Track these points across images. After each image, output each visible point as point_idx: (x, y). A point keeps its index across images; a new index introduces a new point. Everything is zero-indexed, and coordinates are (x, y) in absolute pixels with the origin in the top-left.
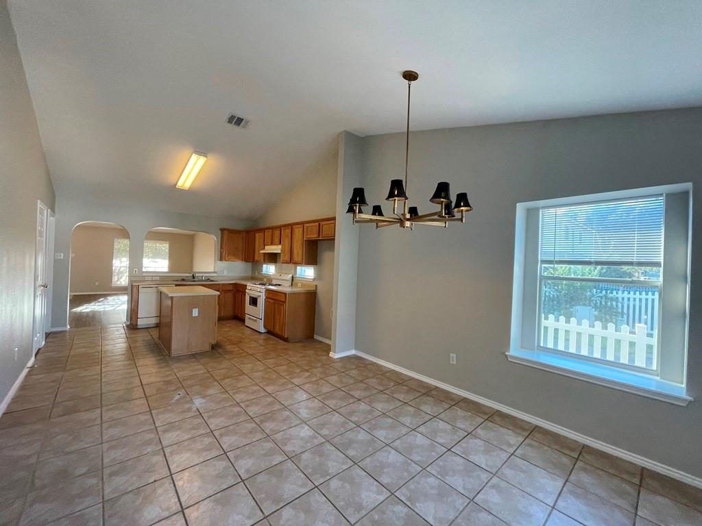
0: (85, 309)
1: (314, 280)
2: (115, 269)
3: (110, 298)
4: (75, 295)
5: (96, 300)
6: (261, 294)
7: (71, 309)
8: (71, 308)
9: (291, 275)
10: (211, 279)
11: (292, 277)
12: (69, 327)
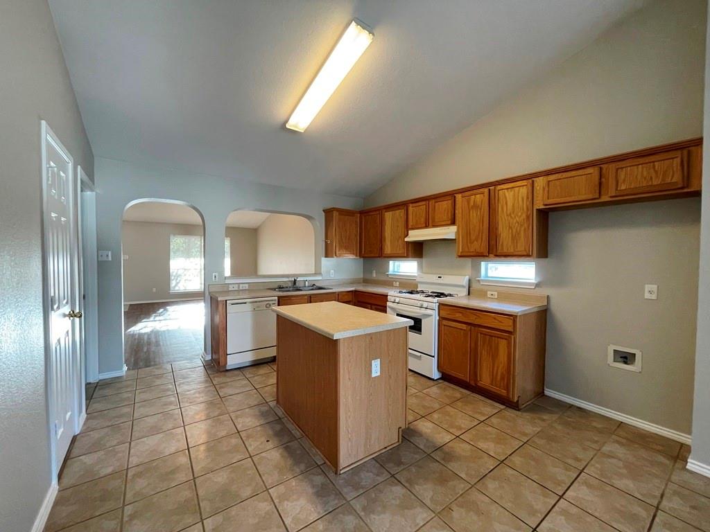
0: (144, 327)
1: (537, 285)
2: (173, 272)
3: (170, 308)
4: (131, 305)
5: (155, 312)
6: (429, 312)
7: (125, 330)
8: (127, 327)
9: (467, 277)
10: (318, 284)
11: (469, 280)
12: (125, 368)
